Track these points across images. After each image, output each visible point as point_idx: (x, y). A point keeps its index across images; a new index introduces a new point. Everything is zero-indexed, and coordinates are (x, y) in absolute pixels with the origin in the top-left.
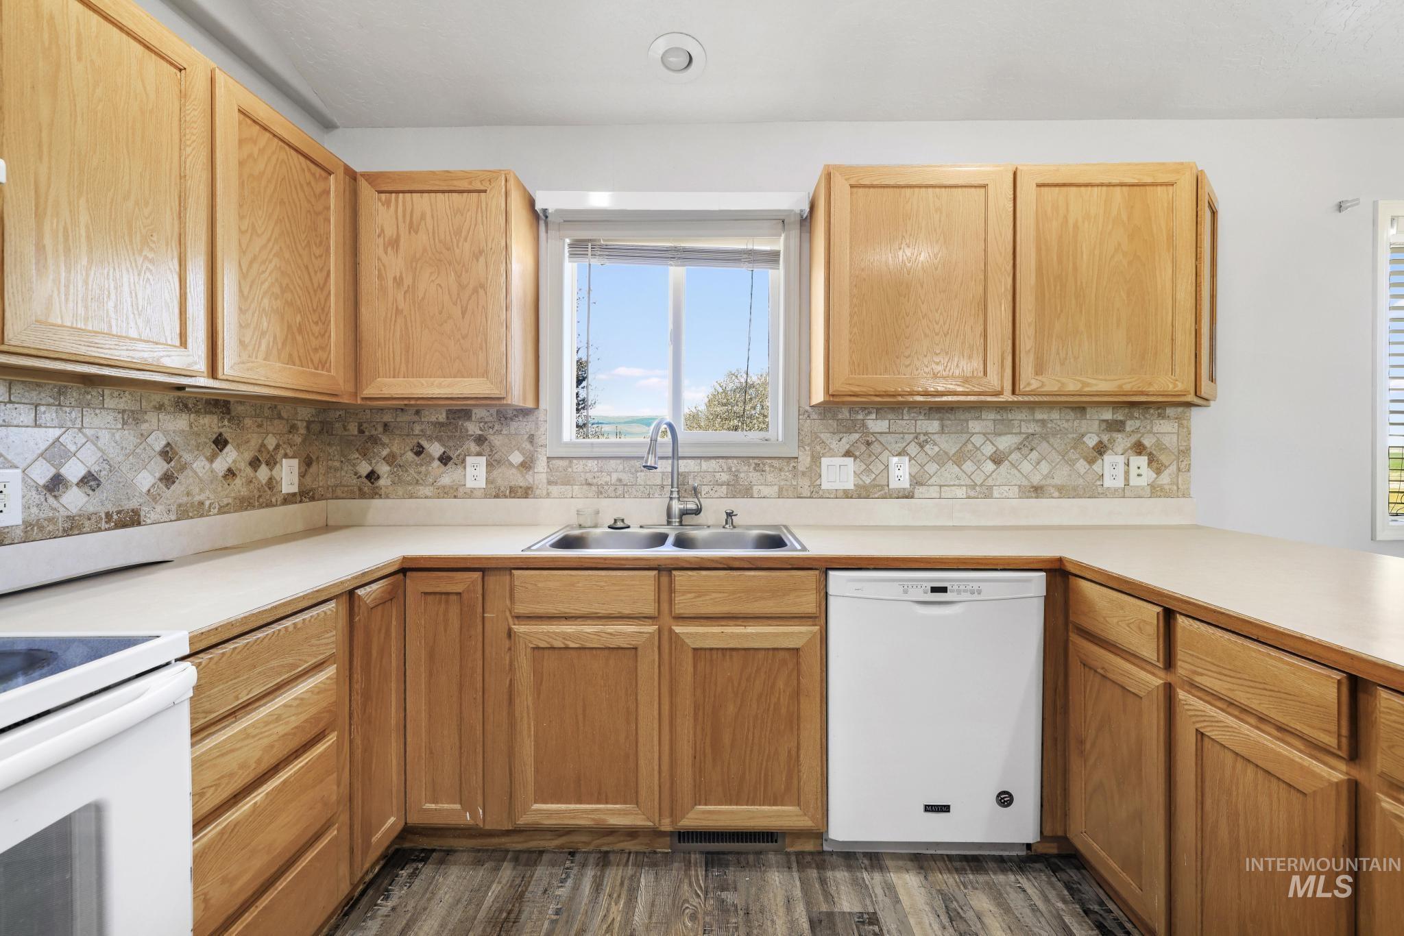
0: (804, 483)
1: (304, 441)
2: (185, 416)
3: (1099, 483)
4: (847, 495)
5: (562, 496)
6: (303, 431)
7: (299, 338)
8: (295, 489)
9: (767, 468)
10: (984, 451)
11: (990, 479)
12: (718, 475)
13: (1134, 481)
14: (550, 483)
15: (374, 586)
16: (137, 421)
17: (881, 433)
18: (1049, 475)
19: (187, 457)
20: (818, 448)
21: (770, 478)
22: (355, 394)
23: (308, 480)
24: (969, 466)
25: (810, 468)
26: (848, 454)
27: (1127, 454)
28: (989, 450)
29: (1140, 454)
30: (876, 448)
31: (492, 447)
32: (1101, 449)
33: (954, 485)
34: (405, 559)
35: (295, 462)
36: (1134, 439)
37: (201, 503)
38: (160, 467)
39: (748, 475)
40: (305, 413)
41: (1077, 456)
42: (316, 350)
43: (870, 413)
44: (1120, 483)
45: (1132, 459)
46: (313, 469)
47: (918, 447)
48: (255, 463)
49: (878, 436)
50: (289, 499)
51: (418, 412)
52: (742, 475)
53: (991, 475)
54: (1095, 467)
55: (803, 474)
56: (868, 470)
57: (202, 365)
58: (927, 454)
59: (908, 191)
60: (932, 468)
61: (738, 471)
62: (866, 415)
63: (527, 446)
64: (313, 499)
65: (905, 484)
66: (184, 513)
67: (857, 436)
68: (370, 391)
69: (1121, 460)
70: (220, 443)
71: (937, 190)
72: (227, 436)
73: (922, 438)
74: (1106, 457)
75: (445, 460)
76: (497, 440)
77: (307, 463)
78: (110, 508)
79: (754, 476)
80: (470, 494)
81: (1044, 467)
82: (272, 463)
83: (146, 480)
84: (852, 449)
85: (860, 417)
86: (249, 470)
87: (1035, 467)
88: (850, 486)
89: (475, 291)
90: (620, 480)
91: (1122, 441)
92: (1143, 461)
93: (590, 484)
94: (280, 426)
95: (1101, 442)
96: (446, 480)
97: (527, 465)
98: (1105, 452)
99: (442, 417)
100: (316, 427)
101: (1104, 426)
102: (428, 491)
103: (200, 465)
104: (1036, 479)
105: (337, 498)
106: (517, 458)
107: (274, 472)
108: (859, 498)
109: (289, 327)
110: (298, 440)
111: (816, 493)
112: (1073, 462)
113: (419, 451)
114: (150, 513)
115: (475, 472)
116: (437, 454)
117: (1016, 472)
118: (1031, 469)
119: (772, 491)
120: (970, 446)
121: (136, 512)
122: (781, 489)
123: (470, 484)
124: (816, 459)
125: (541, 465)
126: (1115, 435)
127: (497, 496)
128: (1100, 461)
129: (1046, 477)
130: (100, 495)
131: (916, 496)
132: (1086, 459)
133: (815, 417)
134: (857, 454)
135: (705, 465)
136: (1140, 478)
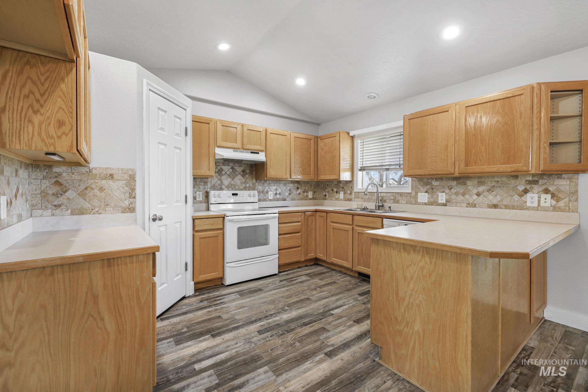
0: (413, 200)
1: (314, 188)
2: (292, 184)
3: (525, 204)
4: (425, 204)
5: (357, 201)
6: (313, 186)
7: (305, 171)
8: (312, 197)
9: (403, 196)
10: (473, 192)
11: (475, 201)
12: (391, 197)
13: (542, 204)
14: (355, 198)
15: (309, 212)
16: (286, 185)
17: (437, 186)
18: (502, 201)
19: (293, 191)
20: (417, 190)
21: (404, 198)
22: (317, 179)
23: (314, 196)
24: (467, 196)
25: (415, 196)
26: (426, 192)
27: (539, 194)
28: (475, 191)
29: (547, 193)
30: (435, 190)
31: (345, 189)
32: (526, 191)
33: (462, 203)
34: (316, 209)
35: (312, 192)
36: (544, 187)
37: (295, 198)
38: (289, 192)
39: (399, 198)
40: (314, 183)
41: (514, 194)
42: (308, 172)
43: (433, 180)
44: (536, 205)
45: (542, 195)
46: (316, 193)
47: (449, 190)
48: (304, 192)
49: (436, 187)
50: (310, 199)
51: (332, 182)
52: (397, 197)
53: (476, 200)
54: (523, 198)
55: (413, 197)
56: (432, 197)
57: (289, 177)
58: (452, 192)
59: (425, 117)
60: (453, 197)
61: (396, 196)
62: (432, 180)
63: (351, 189)
64: (316, 199)
65: (444, 202)
66: (292, 200)
67: (429, 187)
68: (319, 179)
69: (536, 196)
70: (298, 188)
71: (434, 115)
72: (299, 187)
73: (450, 187)
74: (527, 194)
75: (337, 192)
76: (345, 188)
77: (314, 192)
78: (282, 198)
79: (400, 198)
80: (341, 200)
81: (499, 198)
82: (307, 192)
83: (287, 194)
84: (427, 191)
85: (430, 181)
86: (303, 193)
87: (494, 197)
88: (426, 201)
89: (334, 157)
90: (369, 198)
91: (537, 188)
92: (549, 196)
93: (363, 199)
94: (309, 185)
95: (526, 189)
96: (337, 197)
97: (351, 194)
98: (528, 192)
99: (336, 183)
100: (316, 185)
101: (528, 182)
102: (334, 199)
103: (295, 192)
104: (495, 202)
105: (320, 200)
106: (349, 192)
107: (308, 194)
108: (430, 205)
109: (303, 169)
110: (312, 188)
111: (417, 203)
112: (512, 196)
113: (333, 190)
114: (287, 199)
115: (341, 195)
116: (335, 191)
117: (486, 199)
118: (492, 198)
119: (404, 202)
120: (468, 190)
121: (285, 199)
122: (407, 201)
123: (341, 198)
124: (416, 193)
125: (353, 194)
126: (533, 186)
127: (345, 201)
128: (525, 196)
129: (499, 201)
130: (281, 196)
131: (447, 205)
132: (518, 195)
133: (416, 181)
134: (429, 192)
135: (388, 194)
136: (545, 203)
